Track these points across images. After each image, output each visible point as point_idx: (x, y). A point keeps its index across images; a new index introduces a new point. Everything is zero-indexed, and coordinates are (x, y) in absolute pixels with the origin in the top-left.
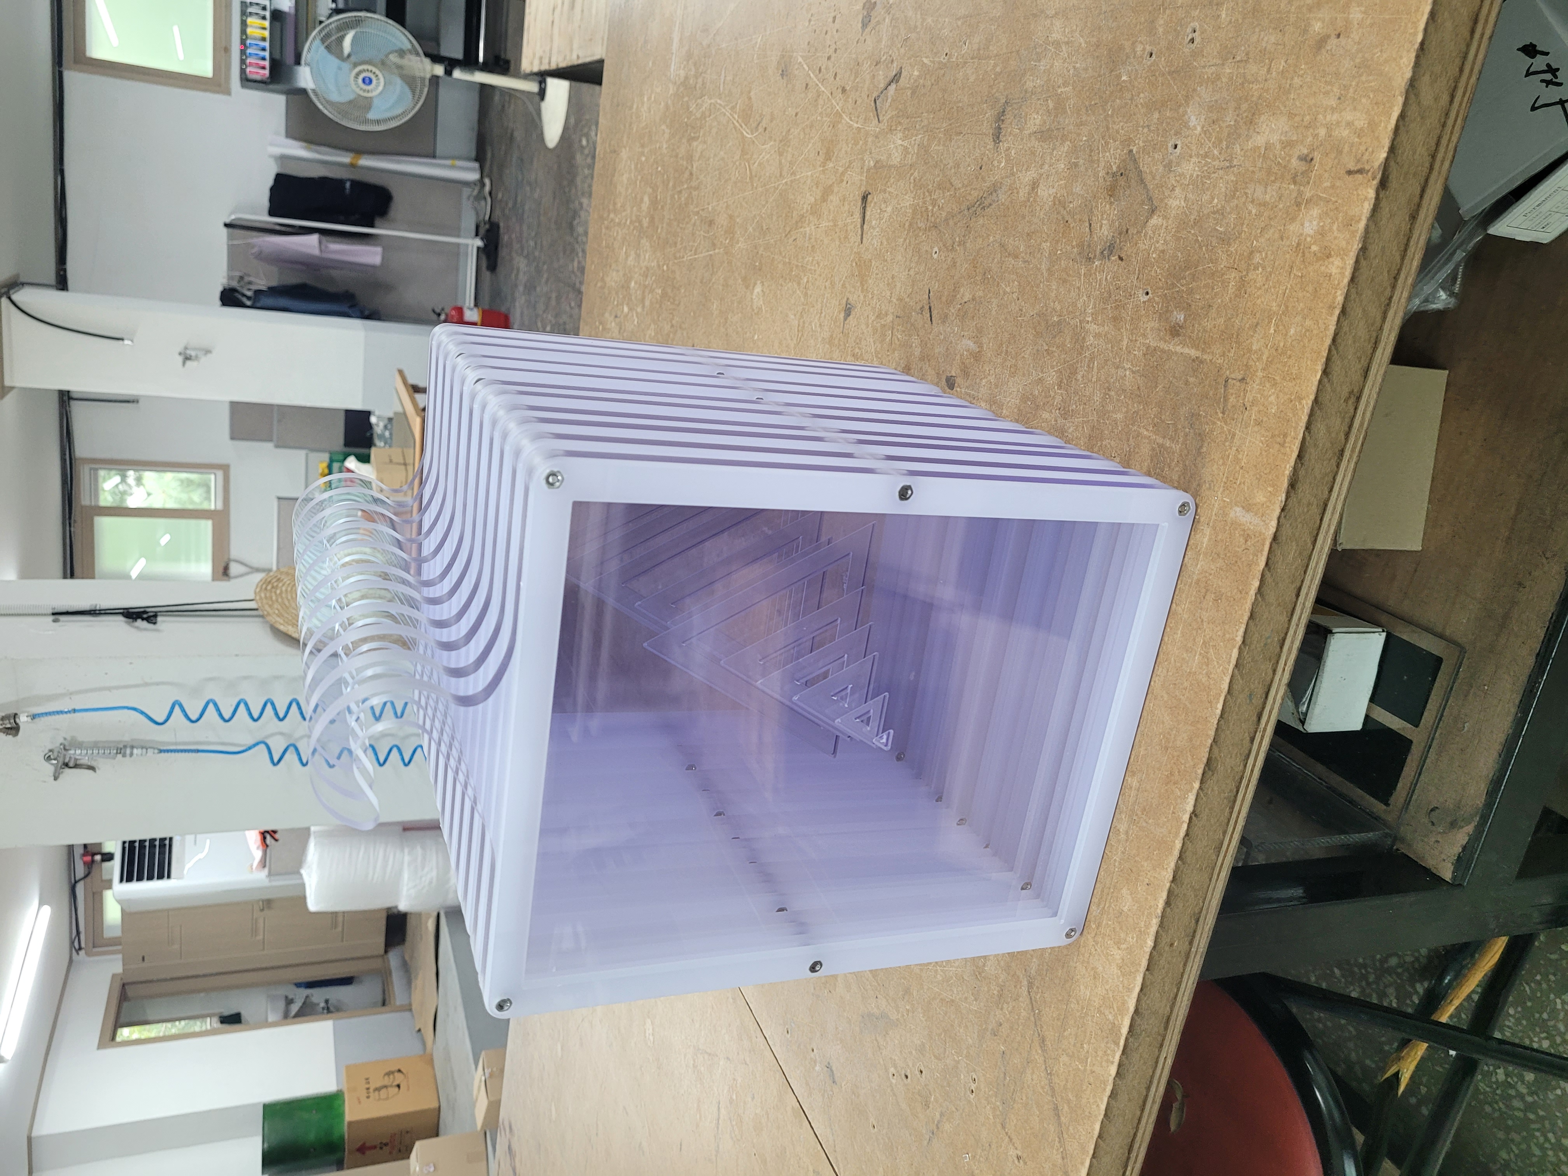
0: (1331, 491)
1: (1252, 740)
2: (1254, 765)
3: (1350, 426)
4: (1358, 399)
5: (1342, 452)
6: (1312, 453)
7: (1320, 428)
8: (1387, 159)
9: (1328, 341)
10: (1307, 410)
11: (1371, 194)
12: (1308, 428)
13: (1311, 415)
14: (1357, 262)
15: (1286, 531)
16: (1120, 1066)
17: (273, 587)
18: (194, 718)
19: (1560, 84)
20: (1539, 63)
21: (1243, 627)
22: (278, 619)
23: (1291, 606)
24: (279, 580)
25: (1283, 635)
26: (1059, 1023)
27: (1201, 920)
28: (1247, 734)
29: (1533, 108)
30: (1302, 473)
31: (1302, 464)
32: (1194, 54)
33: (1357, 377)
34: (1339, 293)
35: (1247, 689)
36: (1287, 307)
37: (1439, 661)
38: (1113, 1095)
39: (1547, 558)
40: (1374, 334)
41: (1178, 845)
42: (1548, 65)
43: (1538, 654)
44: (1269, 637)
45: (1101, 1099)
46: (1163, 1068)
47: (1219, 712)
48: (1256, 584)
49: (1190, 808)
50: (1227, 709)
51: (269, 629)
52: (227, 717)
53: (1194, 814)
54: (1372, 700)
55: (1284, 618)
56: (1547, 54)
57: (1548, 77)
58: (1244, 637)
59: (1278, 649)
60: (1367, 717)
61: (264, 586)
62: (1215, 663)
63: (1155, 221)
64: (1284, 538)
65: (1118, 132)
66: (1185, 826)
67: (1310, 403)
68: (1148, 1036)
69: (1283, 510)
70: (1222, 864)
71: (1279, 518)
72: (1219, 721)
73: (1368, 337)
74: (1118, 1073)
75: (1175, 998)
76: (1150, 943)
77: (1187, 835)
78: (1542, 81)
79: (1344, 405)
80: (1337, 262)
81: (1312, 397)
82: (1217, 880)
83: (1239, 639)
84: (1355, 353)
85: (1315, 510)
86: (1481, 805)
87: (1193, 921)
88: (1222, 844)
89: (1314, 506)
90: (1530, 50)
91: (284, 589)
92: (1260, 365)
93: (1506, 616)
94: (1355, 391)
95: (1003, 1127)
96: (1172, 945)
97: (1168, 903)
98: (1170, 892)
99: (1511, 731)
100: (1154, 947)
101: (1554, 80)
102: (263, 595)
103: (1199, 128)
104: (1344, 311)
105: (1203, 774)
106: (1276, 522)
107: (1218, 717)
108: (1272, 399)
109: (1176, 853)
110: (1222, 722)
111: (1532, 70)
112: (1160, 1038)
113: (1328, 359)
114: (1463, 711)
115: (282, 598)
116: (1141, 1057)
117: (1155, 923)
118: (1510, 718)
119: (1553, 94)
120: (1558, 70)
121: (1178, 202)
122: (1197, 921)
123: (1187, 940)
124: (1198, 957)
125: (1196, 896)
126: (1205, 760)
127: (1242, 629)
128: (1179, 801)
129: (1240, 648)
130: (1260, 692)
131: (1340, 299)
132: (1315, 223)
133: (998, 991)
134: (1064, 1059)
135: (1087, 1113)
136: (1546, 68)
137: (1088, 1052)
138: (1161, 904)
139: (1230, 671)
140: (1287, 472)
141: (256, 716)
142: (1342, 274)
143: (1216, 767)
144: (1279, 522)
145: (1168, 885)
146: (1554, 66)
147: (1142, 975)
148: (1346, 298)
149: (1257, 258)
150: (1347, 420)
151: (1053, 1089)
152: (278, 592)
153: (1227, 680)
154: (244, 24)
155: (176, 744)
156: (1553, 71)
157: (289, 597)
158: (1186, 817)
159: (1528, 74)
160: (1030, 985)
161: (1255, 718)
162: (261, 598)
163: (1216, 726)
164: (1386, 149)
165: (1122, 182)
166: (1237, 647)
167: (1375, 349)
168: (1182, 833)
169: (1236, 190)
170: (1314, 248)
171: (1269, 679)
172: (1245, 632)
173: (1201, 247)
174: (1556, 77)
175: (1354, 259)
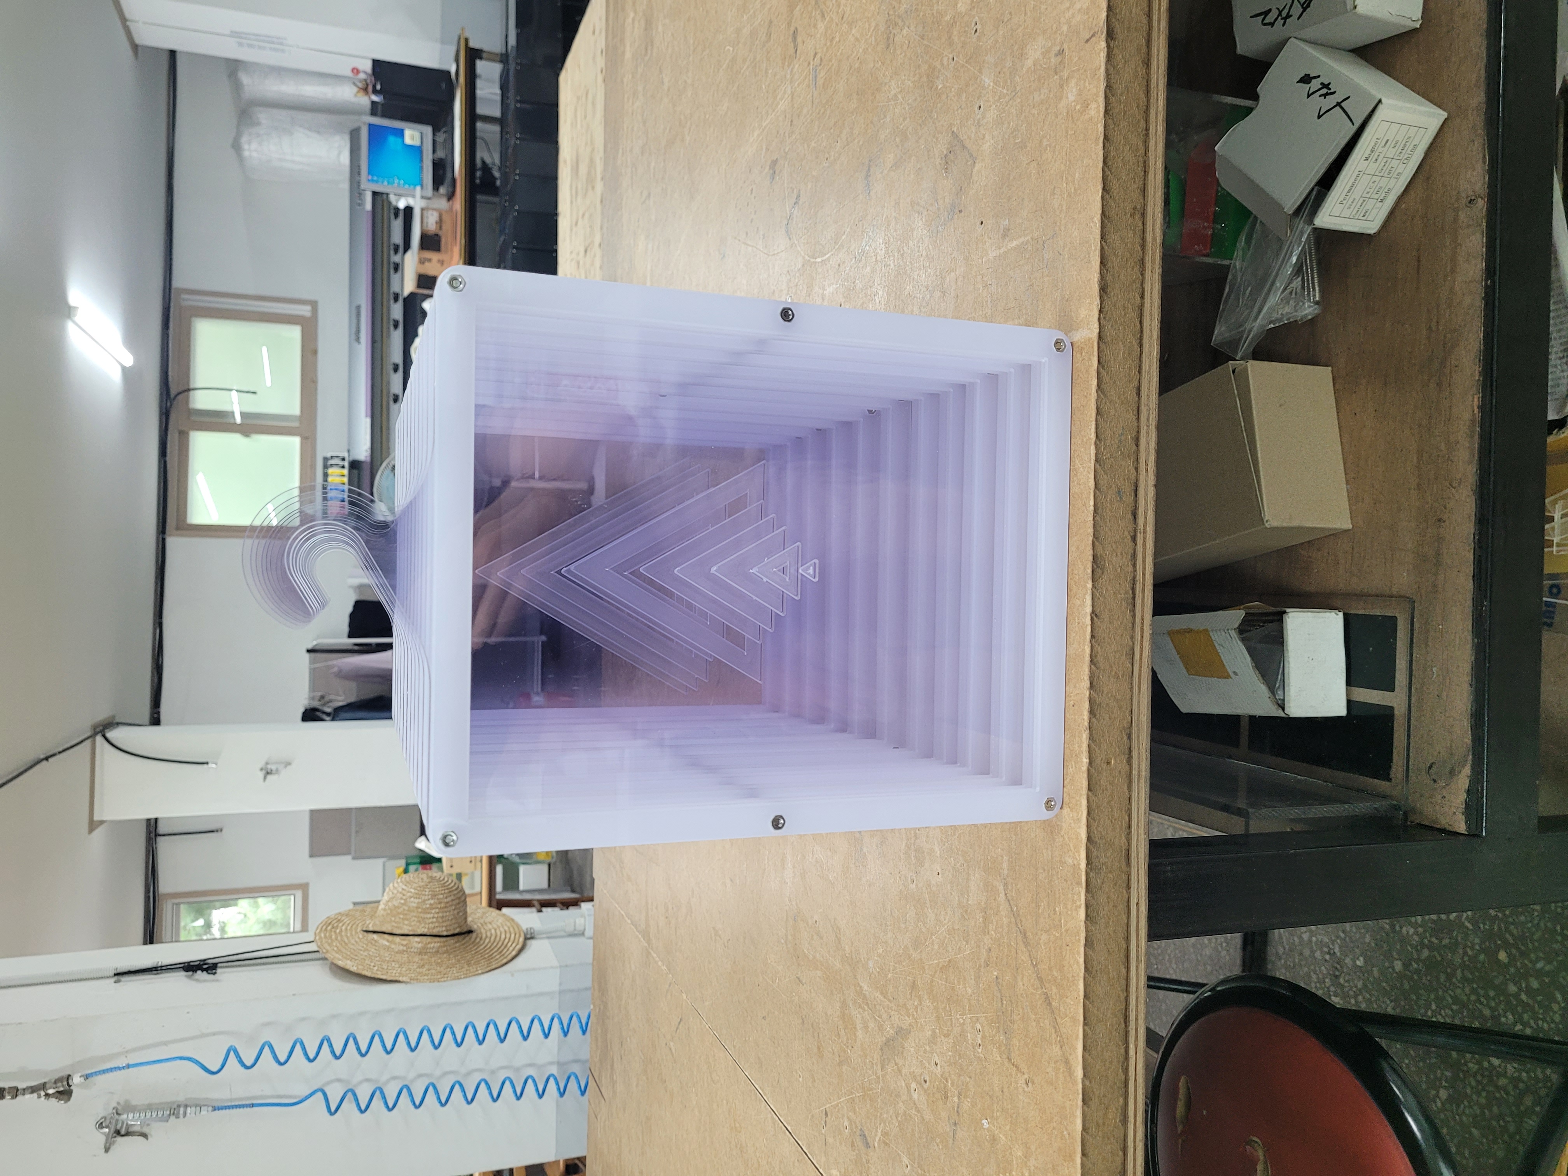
0: (1142, 297)
1: (1134, 539)
2: (1144, 569)
3: (1143, 239)
4: (1143, 215)
5: (1142, 262)
6: (1114, 262)
7: (1113, 238)
8: (1108, 16)
9: (1101, 164)
10: (1098, 225)
11: (1103, 44)
12: (1103, 237)
13: (1103, 227)
14: (1106, 97)
15: (1110, 332)
16: (1087, 907)
17: (333, 927)
18: (249, 1064)
19: (1334, 93)
20: (1315, 84)
21: (1094, 423)
22: (337, 955)
23: (1135, 406)
24: (339, 921)
25: (1135, 433)
26: (1034, 905)
27: (1134, 736)
28: (1126, 533)
29: (1319, 117)
30: (1109, 278)
31: (1107, 270)
32: (979, 39)
33: (1136, 195)
34: (1099, 126)
35: (1114, 486)
36: (1070, 161)
37: (1394, 618)
38: (1089, 943)
39: (1454, 488)
40: (1141, 159)
41: (1088, 650)
42: (1322, 84)
43: (1474, 576)
44: (1122, 434)
45: (1078, 953)
46: (1138, 917)
47: (1092, 508)
48: (1095, 382)
49: (1089, 609)
50: (1099, 505)
51: (328, 970)
52: (282, 1060)
53: (1094, 614)
54: (1349, 683)
55: (1131, 416)
56: (1319, 77)
57: (1324, 91)
58: (1097, 433)
59: (1134, 447)
60: (1349, 702)
61: (324, 927)
62: (1081, 469)
63: (977, 166)
64: (1109, 339)
65: (942, 126)
66: (1089, 629)
67: (1099, 217)
68: (1110, 872)
69: (1100, 311)
70: (1140, 675)
71: (1099, 319)
72: (1094, 517)
73: (1135, 161)
74: (1087, 915)
75: (1129, 826)
76: (1086, 760)
77: (1093, 637)
78: (1320, 96)
79: (1131, 220)
80: (1093, 106)
81: (1100, 212)
82: (1139, 692)
83: (1093, 436)
84: (1128, 174)
85: (1133, 315)
86: (1469, 742)
87: (1125, 738)
88: (1133, 649)
89: (1130, 310)
90: (1306, 79)
91: (344, 928)
92: (1063, 215)
93: (1438, 554)
94: (1138, 207)
95: (1010, 1059)
96: (1108, 763)
97: (1092, 712)
98: (1091, 701)
99: (1473, 658)
100: (1090, 763)
101: (1329, 92)
102: (322, 935)
103: (992, 84)
104: (1106, 138)
105: (1093, 571)
106: (1098, 323)
107: (1092, 512)
108: (1076, 233)
109: (1087, 658)
110: (1098, 518)
111: (1310, 92)
112: (1125, 877)
113: (1104, 179)
114: (1428, 659)
115: (341, 936)
116: (1108, 897)
117: (1085, 736)
118: (1469, 646)
119: (1332, 100)
120: (1329, 84)
121: (988, 144)
122: (1129, 737)
123: (1124, 758)
124: (1143, 781)
125: (1120, 708)
126: (1091, 558)
127: (1093, 426)
128: (1080, 609)
129: (1095, 443)
130: (1128, 489)
131: (1101, 129)
132: (1074, 90)
133: (983, 917)
134: (1044, 937)
135: (1071, 979)
136: (1320, 86)
137: (1060, 913)
138: (1086, 715)
139: (1093, 468)
140: (1096, 280)
141: (311, 1057)
142: (1098, 111)
143: (1104, 565)
144: (1100, 323)
145: (1088, 693)
146: (1326, 83)
147: (1085, 797)
148: (1105, 127)
149: (1045, 143)
150: (1138, 233)
151: (1040, 979)
152: (338, 931)
153: (1092, 476)
154: (326, 475)
155: (231, 1100)
156: (1326, 86)
157: (349, 935)
158: (1088, 622)
159: (1309, 96)
160: (1006, 885)
161: (1130, 516)
162: (321, 938)
163: (1092, 522)
164: (1105, 9)
165: (951, 156)
166: (1093, 442)
167: (1146, 172)
168: (1088, 637)
169: (1022, 106)
170: (1078, 107)
171: (1133, 477)
172: (1097, 428)
173: (1009, 163)
174: (1330, 89)
175: (1104, 96)
